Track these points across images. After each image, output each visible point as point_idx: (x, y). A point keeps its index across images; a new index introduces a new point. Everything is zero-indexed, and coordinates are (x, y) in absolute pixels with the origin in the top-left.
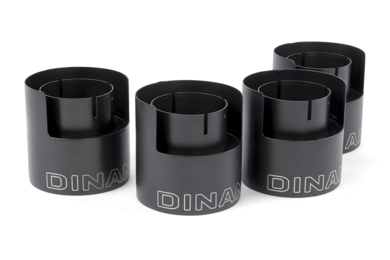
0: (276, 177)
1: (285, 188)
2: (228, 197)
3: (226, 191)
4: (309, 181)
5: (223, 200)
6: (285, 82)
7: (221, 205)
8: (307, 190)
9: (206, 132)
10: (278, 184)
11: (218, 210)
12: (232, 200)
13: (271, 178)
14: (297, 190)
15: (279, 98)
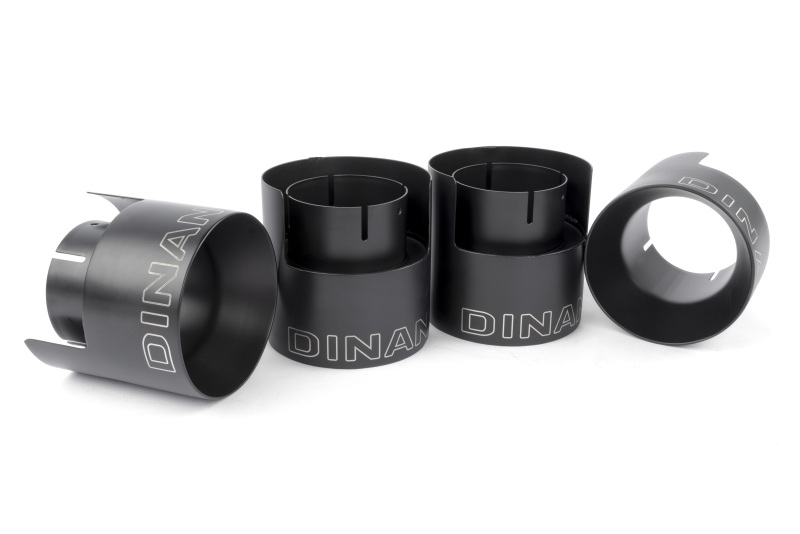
0: (475, 313)
1: (489, 329)
2: (401, 342)
3: (398, 333)
4: (527, 320)
5: (393, 347)
6: (497, 165)
7: (389, 353)
8: (524, 334)
9: (365, 236)
10: (478, 323)
11: (383, 362)
12: (409, 346)
13: (466, 313)
14: (508, 333)
15: (489, 187)
